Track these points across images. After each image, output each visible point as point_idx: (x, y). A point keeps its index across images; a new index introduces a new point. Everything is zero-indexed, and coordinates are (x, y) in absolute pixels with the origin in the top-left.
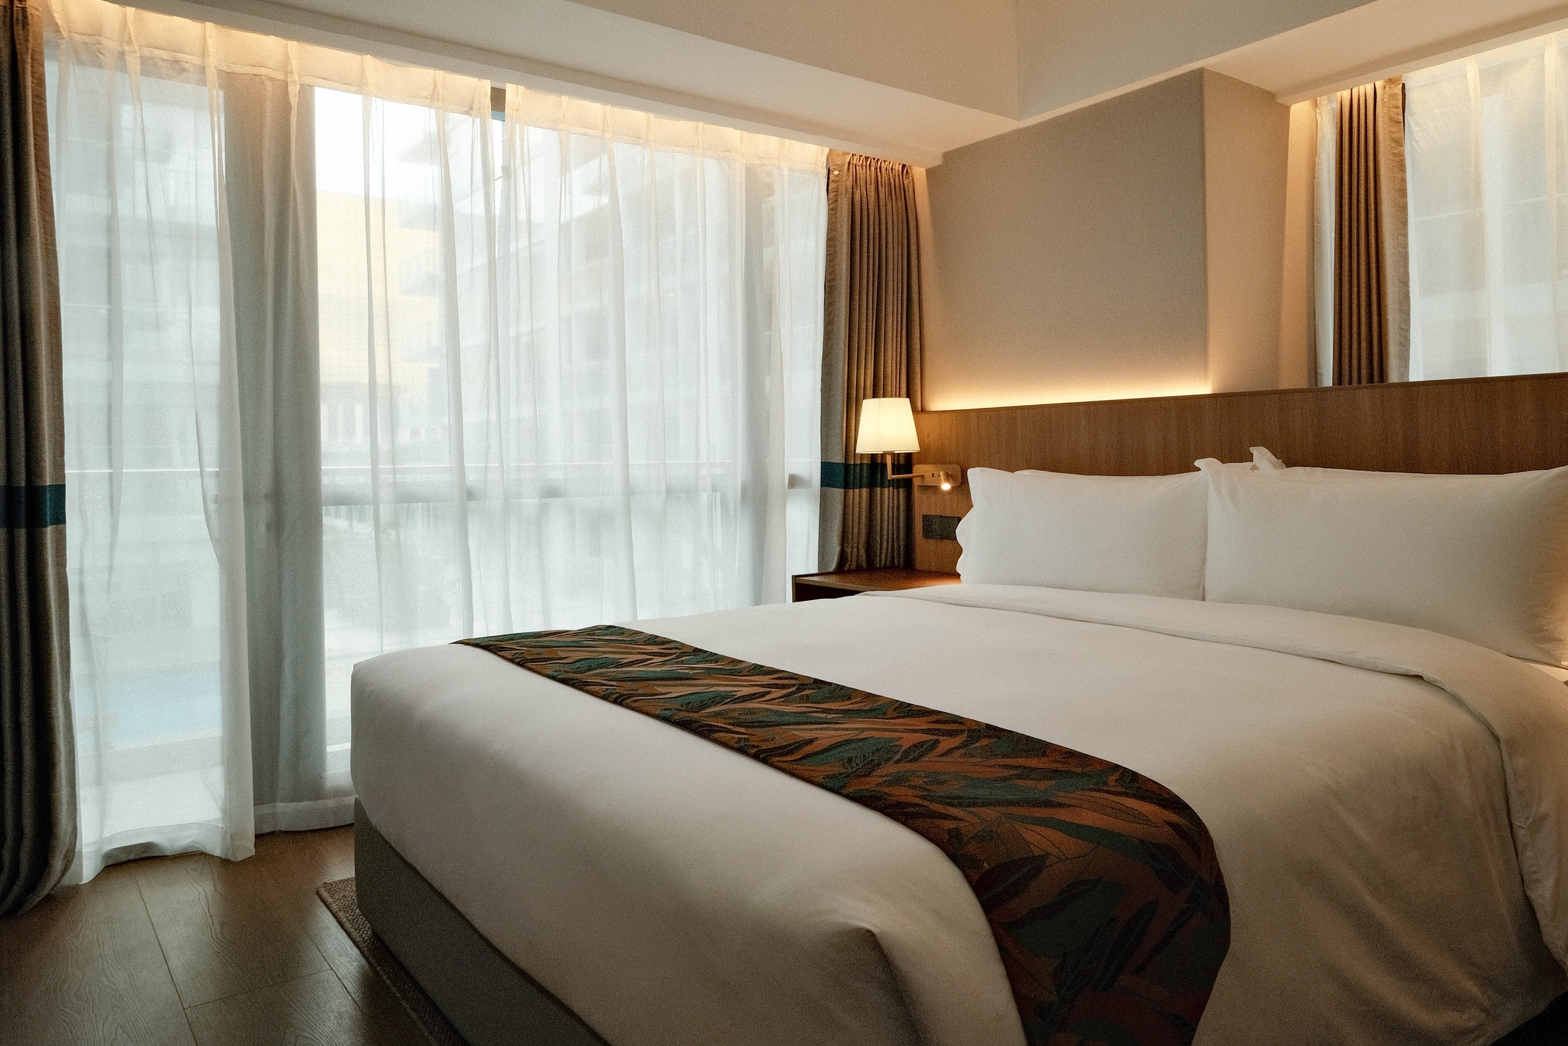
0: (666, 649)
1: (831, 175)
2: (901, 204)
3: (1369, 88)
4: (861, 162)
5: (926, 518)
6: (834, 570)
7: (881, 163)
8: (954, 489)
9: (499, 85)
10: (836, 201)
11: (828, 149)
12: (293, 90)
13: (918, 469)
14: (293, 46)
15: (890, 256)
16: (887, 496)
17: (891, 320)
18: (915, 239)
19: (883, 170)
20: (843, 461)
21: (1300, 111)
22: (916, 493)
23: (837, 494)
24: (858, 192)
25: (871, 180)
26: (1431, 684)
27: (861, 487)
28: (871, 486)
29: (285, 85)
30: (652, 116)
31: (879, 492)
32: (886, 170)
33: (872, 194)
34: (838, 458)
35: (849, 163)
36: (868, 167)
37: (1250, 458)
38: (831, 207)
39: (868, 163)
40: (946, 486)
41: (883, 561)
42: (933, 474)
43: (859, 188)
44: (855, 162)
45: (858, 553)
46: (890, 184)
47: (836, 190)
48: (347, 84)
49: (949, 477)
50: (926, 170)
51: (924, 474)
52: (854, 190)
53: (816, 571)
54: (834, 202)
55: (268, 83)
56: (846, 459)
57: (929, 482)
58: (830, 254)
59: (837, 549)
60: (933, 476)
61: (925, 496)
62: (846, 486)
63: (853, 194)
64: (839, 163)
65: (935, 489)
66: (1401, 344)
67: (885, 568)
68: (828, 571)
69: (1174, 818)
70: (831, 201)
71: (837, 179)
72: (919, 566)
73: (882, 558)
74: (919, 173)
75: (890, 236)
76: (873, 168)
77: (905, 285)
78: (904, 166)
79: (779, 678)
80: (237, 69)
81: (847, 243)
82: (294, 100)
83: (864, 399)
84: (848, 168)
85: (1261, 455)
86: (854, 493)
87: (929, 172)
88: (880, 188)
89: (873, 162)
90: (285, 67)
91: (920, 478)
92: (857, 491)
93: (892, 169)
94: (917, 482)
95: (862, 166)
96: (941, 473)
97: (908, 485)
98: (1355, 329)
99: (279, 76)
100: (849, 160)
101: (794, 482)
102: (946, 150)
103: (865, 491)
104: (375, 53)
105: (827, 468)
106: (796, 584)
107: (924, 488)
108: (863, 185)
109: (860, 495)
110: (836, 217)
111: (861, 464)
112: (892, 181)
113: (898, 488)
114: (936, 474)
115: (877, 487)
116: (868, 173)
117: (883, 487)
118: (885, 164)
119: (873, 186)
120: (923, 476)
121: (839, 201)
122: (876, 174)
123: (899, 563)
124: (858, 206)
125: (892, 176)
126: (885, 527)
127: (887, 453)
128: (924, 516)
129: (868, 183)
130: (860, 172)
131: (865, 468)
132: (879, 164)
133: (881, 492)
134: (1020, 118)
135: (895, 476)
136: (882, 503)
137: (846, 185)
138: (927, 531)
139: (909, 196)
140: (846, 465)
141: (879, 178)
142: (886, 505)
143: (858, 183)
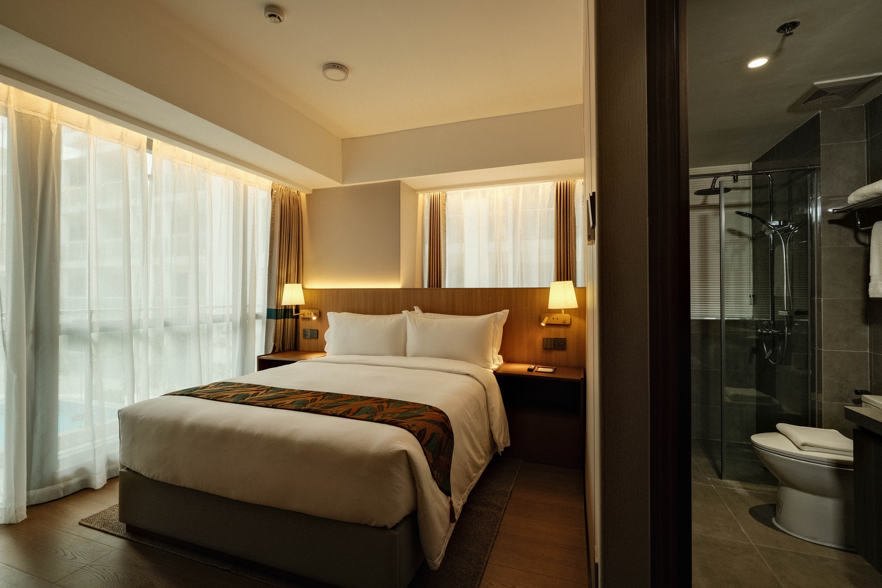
0: (259, 388)
1: (273, 192)
2: (297, 206)
3: (438, 193)
4: (284, 188)
5: (304, 331)
6: (271, 352)
8: (317, 319)
9: (151, 138)
10: (275, 203)
11: (272, 182)
12: (54, 127)
13: (302, 311)
14: (55, 105)
15: (293, 227)
16: (290, 321)
17: (293, 252)
18: (301, 221)
19: (291, 193)
20: (276, 309)
21: (421, 196)
22: (301, 320)
23: (273, 321)
24: (283, 200)
25: (287, 196)
26: (472, 377)
27: (281, 318)
28: (285, 317)
29: (49, 123)
30: (211, 160)
31: (286, 320)
33: (288, 202)
34: (274, 307)
35: (281, 189)
37: (414, 310)
38: (273, 205)
39: (287, 189)
40: (314, 318)
41: (288, 348)
43: (283, 199)
45: (279, 345)
46: (293, 198)
47: (275, 199)
48: (81, 128)
49: (315, 314)
50: (306, 195)
53: (264, 354)
54: (274, 203)
55: (41, 121)
56: (277, 308)
57: (307, 316)
58: (272, 224)
59: (273, 344)
61: (304, 322)
62: (277, 319)
63: (281, 201)
64: (276, 188)
65: (310, 319)
66: (444, 273)
67: (288, 351)
68: (269, 353)
69: (443, 416)
70: (273, 203)
71: (276, 194)
72: (301, 349)
73: (287, 347)
74: (303, 195)
75: (293, 219)
76: (288, 192)
77: (298, 239)
78: (298, 192)
79: (313, 393)
80: (24, 111)
81: (279, 220)
82: (54, 132)
83: (287, 283)
84: (280, 191)
85: (417, 309)
86: (279, 321)
87: (307, 196)
88: (290, 199)
89: (288, 189)
90: (50, 115)
92: (280, 320)
93: (294, 193)
94: (301, 316)
95: (285, 190)
96: (312, 313)
97: (297, 317)
98: (434, 268)
99: (46, 118)
100: (280, 187)
101: (257, 317)
102: (314, 188)
103: (282, 320)
104: (95, 115)
105: (269, 311)
106: (259, 359)
107: (304, 319)
108: (285, 197)
109: (280, 321)
110: (275, 209)
111: (282, 309)
112: (294, 197)
113: (293, 319)
114: (309, 313)
115: (286, 318)
116: (287, 193)
117: (288, 318)
118: (292, 191)
119: (288, 199)
120: (304, 314)
121: (276, 203)
122: (289, 194)
123: (293, 348)
124: (283, 206)
125: (294, 195)
126: (288, 334)
127: (294, 305)
128: (304, 329)
129: (287, 197)
130: (284, 192)
131: (283, 311)
132: (290, 190)
133: (288, 320)
134: (343, 183)
135: (294, 314)
136: (288, 324)
137: (279, 197)
138: (305, 335)
139: (299, 204)
140: (277, 310)
141: (290, 196)
142: (289, 325)
143: (283, 197)
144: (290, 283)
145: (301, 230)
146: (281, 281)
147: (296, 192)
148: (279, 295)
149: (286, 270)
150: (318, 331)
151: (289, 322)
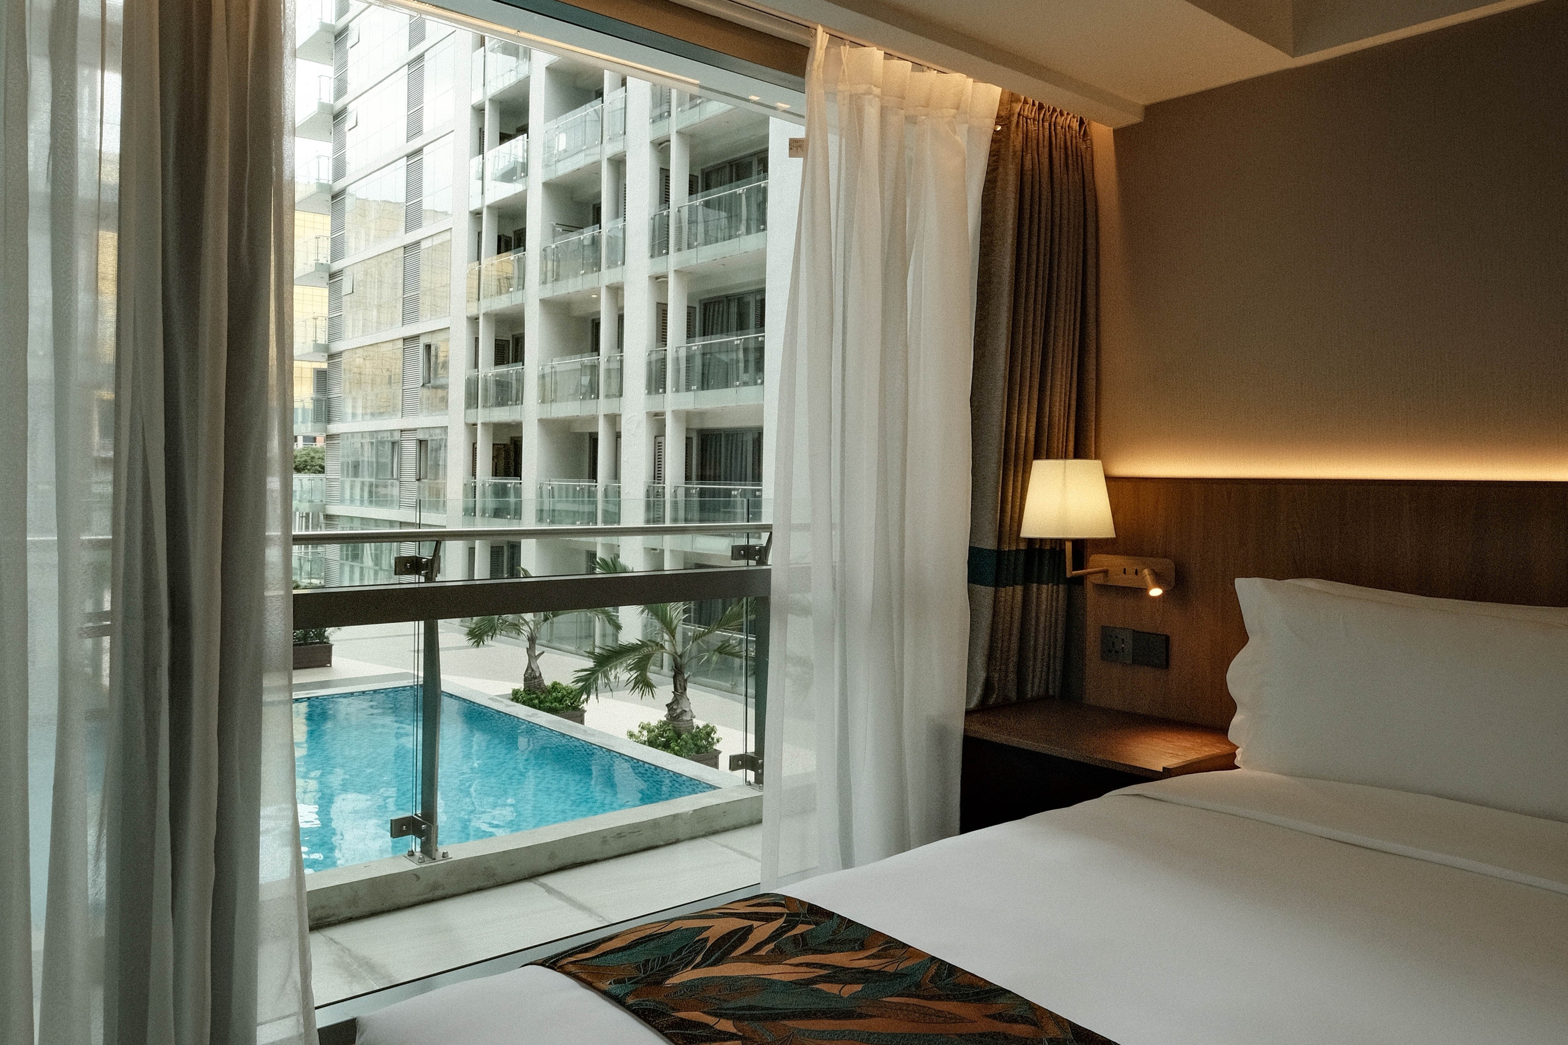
2: (1078, 177)
4: (1033, 113)
5: (1107, 634)
6: (977, 706)
7: (1056, 118)
8: (1169, 595)
10: (995, 169)
11: (1002, 90)
13: (1097, 561)
16: (1048, 594)
18: (1093, 228)
19: (1059, 128)
20: (1000, 547)
22: (1090, 593)
23: (986, 592)
24: (1029, 156)
25: (1044, 139)
27: (1015, 583)
28: (1027, 581)
31: (1035, 589)
32: (1062, 128)
33: (1045, 161)
34: (989, 543)
35: (1019, 114)
36: (1041, 121)
38: (989, 177)
39: (1042, 116)
40: (1155, 591)
41: (1036, 688)
42: (1125, 569)
43: (1029, 153)
44: (1026, 113)
45: (1006, 679)
46: (1063, 145)
47: (996, 154)
49: (1159, 580)
50: (1114, 131)
51: (1109, 568)
52: (1024, 154)
56: (1003, 544)
57: (1119, 580)
58: (984, 246)
59: (982, 675)
60: (1125, 572)
61: (1105, 599)
62: (997, 582)
63: (1022, 159)
64: (1003, 113)
65: (1133, 592)
68: (971, 706)
70: (990, 169)
72: (1089, 699)
74: (1103, 134)
75: (1065, 222)
76: (1047, 124)
77: (1080, 294)
78: (1082, 121)
81: (1013, 231)
83: (1037, 456)
84: (1018, 122)
86: (1006, 592)
87: (1121, 135)
88: (1054, 151)
89: (1047, 114)
91: (1101, 575)
93: (1069, 127)
94: (1094, 580)
95: (1034, 120)
96: (1148, 573)
97: (1079, 581)
100: (1018, 110)
102: (1147, 103)
103: (1019, 589)
105: (975, 557)
107: (1103, 588)
108: (1035, 146)
109: (1012, 594)
112: (1069, 143)
113: (1058, 585)
114: (1131, 570)
115: (1033, 582)
116: (1041, 129)
117: (1040, 582)
118: (1060, 120)
119: (1047, 150)
120: (1106, 572)
121: (1001, 170)
122: (1050, 133)
123: (1054, 692)
124: (1028, 177)
125: (1068, 137)
126: (1041, 641)
127: (1068, 540)
128: (1103, 627)
129: (1041, 145)
130: (1032, 127)
131: (1022, 557)
132: (1053, 119)
133: (1038, 589)
134: (1295, 52)
135: (1070, 573)
136: (1038, 605)
137: (1014, 146)
138: (1109, 651)
139: (1087, 168)
140: (999, 553)
141: (1054, 139)
142: (1044, 607)
143: (1029, 144)
144: (1048, 458)
145: (1091, 262)
146: (1017, 448)
147: (1075, 125)
148: (1010, 498)
149: (1034, 411)
150: (1167, 639)
151: (1044, 595)
